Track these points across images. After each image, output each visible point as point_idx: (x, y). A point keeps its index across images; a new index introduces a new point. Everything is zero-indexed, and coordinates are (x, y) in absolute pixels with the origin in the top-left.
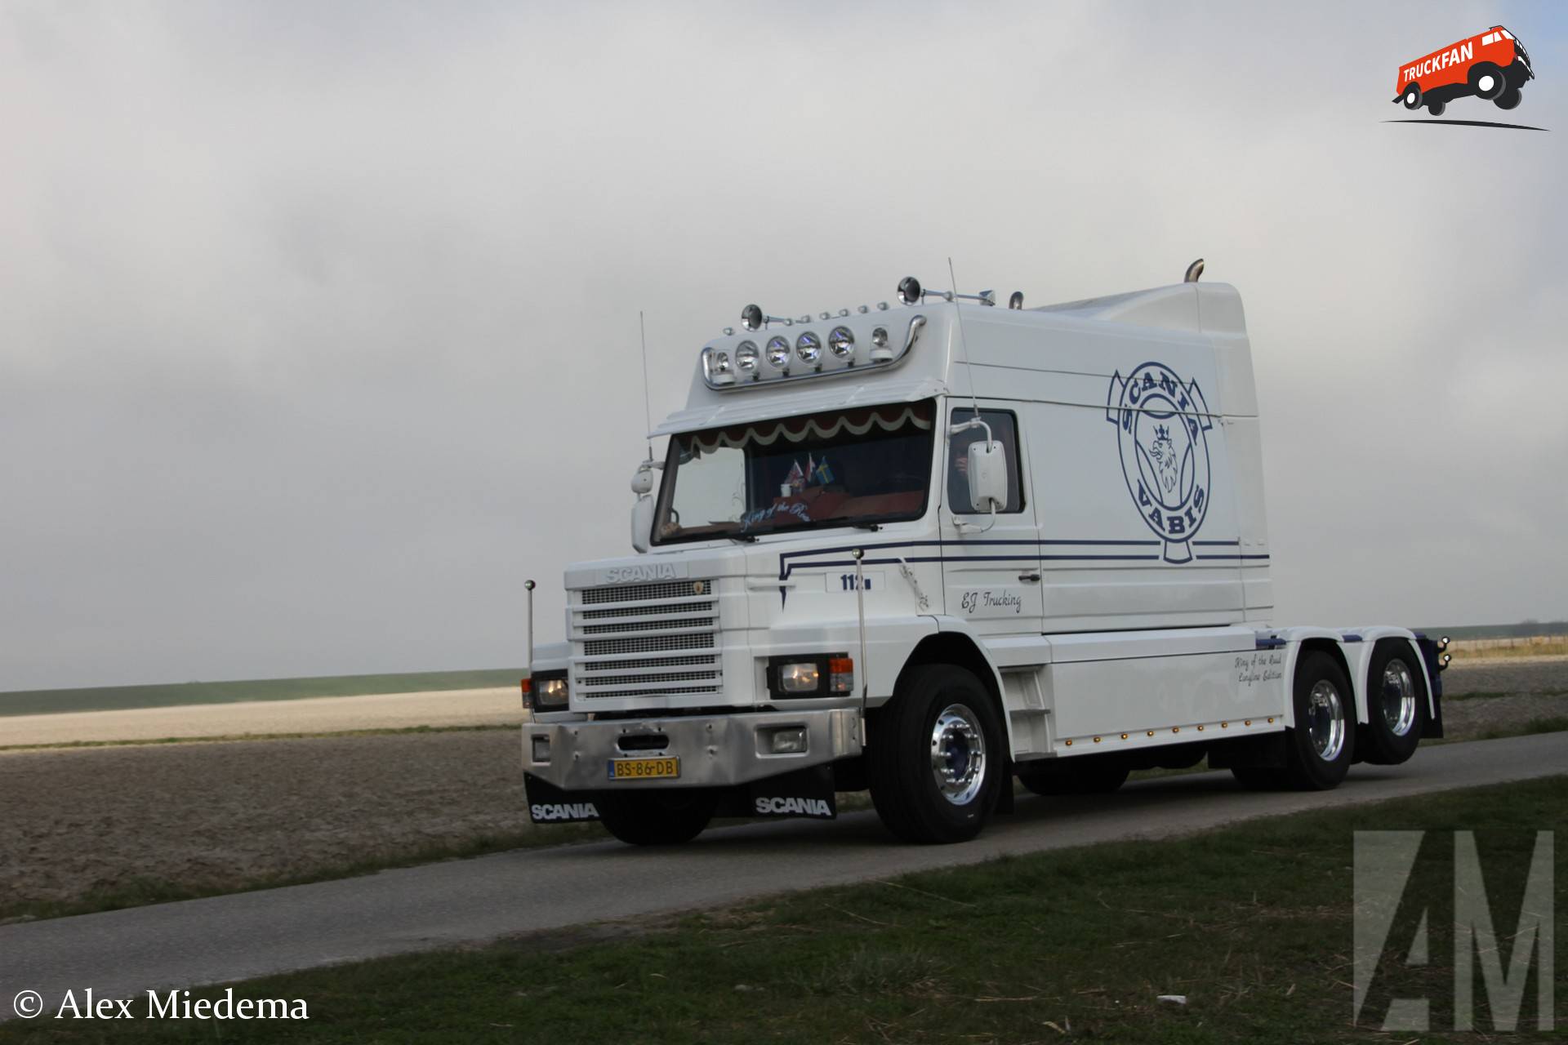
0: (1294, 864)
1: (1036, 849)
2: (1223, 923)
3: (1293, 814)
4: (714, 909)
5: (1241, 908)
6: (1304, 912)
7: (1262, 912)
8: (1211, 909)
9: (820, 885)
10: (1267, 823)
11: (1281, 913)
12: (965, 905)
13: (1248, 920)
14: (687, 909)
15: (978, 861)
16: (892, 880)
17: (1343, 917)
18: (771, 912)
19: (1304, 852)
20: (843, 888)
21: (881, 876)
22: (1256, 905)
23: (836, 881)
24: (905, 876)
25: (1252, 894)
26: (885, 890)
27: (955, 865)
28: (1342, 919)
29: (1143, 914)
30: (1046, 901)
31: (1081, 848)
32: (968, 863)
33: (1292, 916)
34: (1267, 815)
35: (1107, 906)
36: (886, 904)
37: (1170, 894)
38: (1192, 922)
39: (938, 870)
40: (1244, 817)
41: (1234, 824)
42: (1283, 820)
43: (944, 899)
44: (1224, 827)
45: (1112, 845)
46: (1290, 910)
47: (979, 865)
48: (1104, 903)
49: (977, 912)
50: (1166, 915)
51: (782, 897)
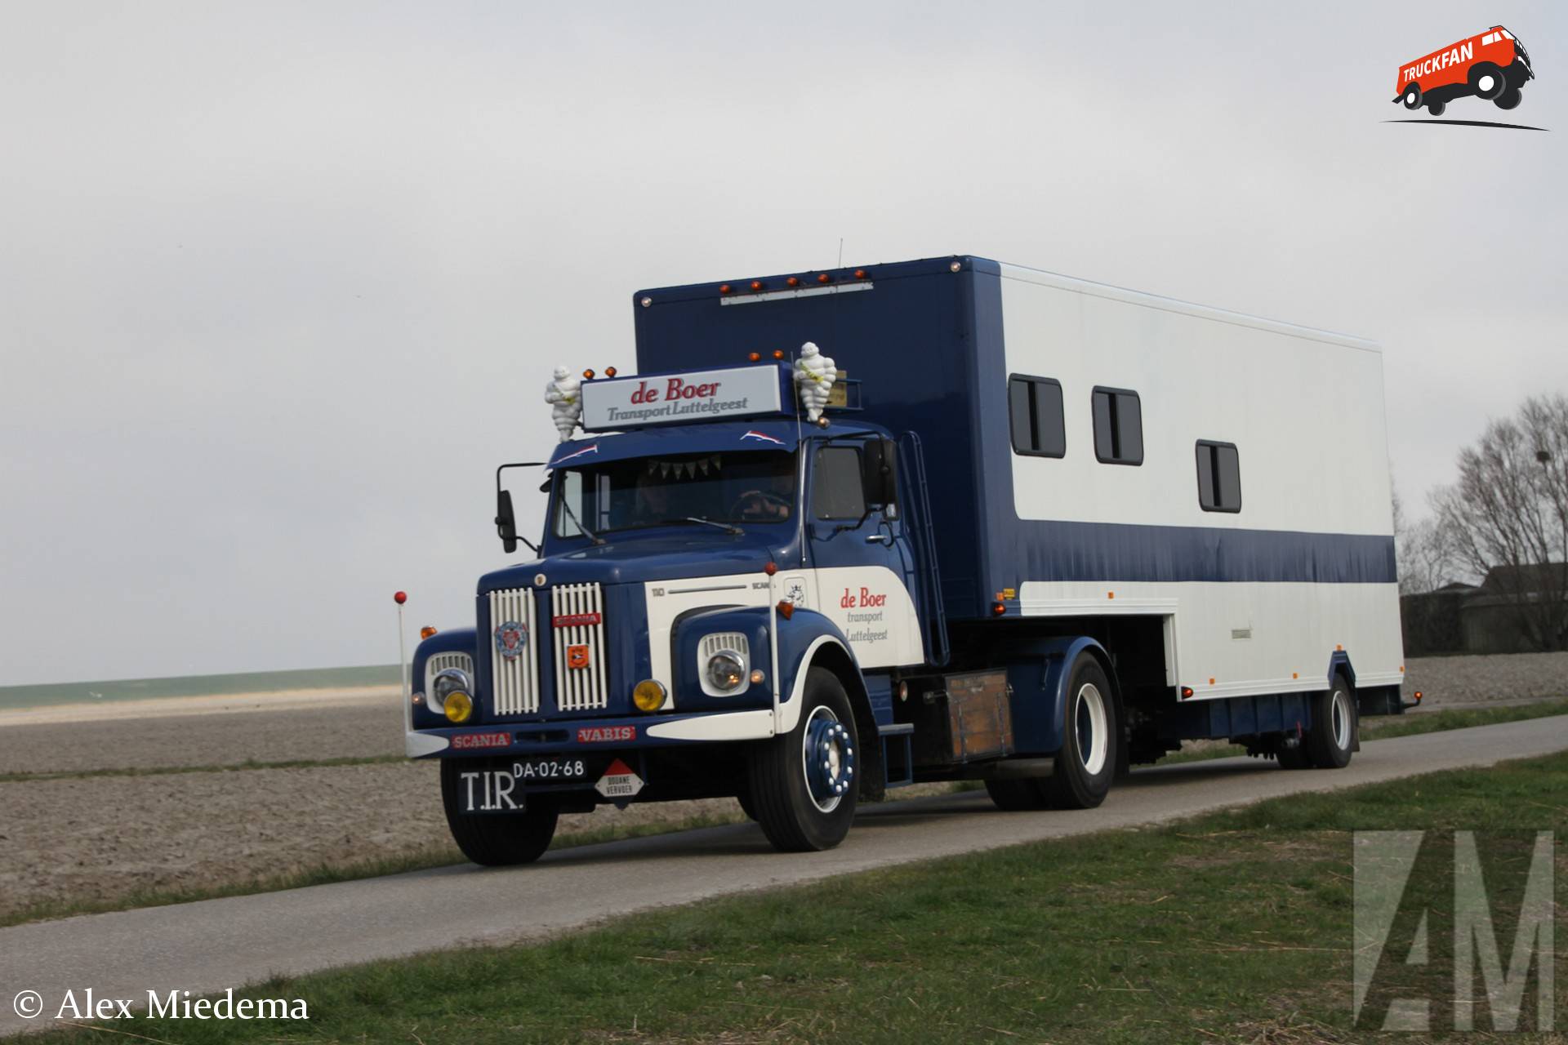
10: (657, 918)
34: (659, 906)
40: (627, 910)
41: (611, 918)
44: (599, 923)
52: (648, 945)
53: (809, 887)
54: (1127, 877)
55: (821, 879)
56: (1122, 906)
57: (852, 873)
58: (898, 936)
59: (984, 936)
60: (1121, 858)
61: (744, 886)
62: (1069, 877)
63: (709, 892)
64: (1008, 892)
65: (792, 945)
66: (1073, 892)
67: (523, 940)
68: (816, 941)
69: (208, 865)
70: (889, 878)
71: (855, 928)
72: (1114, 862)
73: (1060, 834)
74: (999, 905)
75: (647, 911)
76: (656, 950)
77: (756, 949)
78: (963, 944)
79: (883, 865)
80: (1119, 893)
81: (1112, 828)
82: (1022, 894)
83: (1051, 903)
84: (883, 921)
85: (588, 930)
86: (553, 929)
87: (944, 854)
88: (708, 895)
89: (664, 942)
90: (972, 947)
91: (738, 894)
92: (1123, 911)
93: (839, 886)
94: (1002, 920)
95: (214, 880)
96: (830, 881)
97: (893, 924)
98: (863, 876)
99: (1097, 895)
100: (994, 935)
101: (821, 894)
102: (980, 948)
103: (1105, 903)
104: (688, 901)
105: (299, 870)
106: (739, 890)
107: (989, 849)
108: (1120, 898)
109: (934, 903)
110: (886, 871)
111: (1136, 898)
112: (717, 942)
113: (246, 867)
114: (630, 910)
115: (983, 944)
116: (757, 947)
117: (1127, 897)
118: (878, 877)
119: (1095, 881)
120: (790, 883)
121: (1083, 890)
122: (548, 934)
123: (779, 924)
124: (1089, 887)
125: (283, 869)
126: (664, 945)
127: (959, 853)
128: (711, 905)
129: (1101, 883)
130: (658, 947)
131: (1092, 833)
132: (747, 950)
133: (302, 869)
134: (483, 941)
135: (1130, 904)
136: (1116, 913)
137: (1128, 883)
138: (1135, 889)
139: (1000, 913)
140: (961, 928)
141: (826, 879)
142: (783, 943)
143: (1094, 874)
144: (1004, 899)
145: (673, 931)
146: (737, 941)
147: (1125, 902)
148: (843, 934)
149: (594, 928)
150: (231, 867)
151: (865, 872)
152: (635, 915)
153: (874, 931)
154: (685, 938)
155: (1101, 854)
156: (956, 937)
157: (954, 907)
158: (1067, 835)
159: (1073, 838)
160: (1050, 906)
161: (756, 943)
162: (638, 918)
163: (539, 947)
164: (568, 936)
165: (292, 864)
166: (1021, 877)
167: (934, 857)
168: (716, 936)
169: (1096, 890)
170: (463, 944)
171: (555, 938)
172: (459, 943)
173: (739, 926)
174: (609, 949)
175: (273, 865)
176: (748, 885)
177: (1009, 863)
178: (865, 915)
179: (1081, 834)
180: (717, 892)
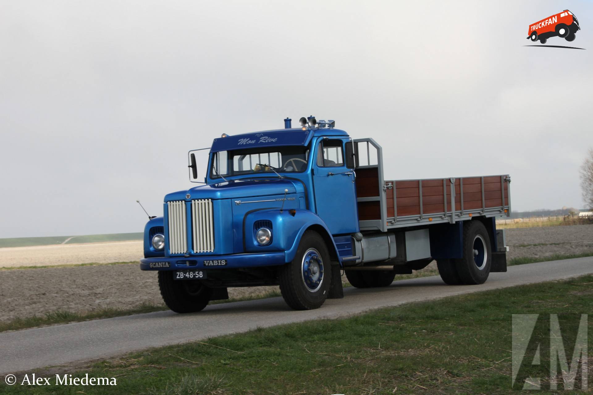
0: (399, 329)
1: (275, 324)
2: (364, 358)
3: (400, 305)
4: (112, 358)
5: (372, 351)
6: (403, 352)
7: (383, 353)
8: (358, 352)
9: (167, 344)
10: (387, 310)
11: (391, 353)
12: (239, 353)
13: (376, 357)
14: (98, 359)
15: (246, 331)
16: (203, 341)
17: (420, 354)
18: (141, 359)
19: (403, 324)
20: (178, 346)
21: (198, 339)
22: (380, 350)
23: (175, 342)
24: (209, 339)
25: (378, 344)
26: (200, 346)
27: (235, 333)
28: (420, 355)
29: (326, 355)
30: (279, 350)
31: (297, 324)
32: (241, 332)
33: (397, 355)
34: (387, 306)
35: (309, 352)
36: (199, 353)
37: (339, 345)
38: (349, 358)
39: (226, 336)
40: (376, 307)
41: (371, 310)
42: (395, 308)
43: (228, 350)
44: (366, 312)
45: (313, 321)
46: (396, 352)
47: (247, 332)
48: (307, 351)
49: (245, 356)
50: (336, 355)
51: (147, 351)
52: (383, 319)
53: (439, 300)
54: (553, 298)
55: (443, 298)
56: (552, 308)
57: (454, 296)
58: (470, 317)
59: (502, 318)
60: (551, 291)
61: (416, 300)
62: (532, 298)
63: (404, 302)
64: (510, 303)
65: (433, 320)
66: (533, 303)
67: (340, 317)
68: (442, 319)
69: (236, 290)
70: (467, 298)
71: (455, 315)
72: (548, 293)
73: (529, 283)
74: (507, 307)
75: (381, 308)
76: (386, 321)
77: (421, 321)
78: (494, 320)
79: (465, 293)
80: (550, 304)
81: (548, 281)
82: (515, 303)
83: (525, 307)
84: (465, 312)
85: (362, 314)
86: (350, 313)
87: (487, 289)
88: (404, 303)
89: (389, 318)
90: (497, 322)
91: (414, 303)
92: (552, 310)
93: (450, 300)
94: (508, 312)
95: (238, 295)
96: (446, 298)
97: (469, 313)
98: (458, 297)
99: (542, 304)
100: (505, 317)
101: (443, 303)
102: (500, 322)
103: (545, 307)
104: (397, 305)
105: (265, 292)
106: (414, 301)
107: (503, 288)
108: (551, 305)
109: (483, 306)
110: (466, 295)
111: (557, 305)
112: (407, 319)
113: (248, 291)
114: (377, 307)
115: (501, 321)
116: (421, 320)
117: (553, 305)
118: (463, 297)
119: (542, 299)
120: (432, 299)
121: (537, 302)
122: (349, 315)
123: (429, 313)
124: (539, 301)
125: (260, 292)
126: (389, 319)
127: (492, 289)
128: (404, 306)
129: (544, 300)
130: (387, 320)
131: (540, 283)
132: (417, 322)
133: (267, 292)
134: (327, 317)
135: (554, 308)
136: (550, 311)
137: (553, 300)
138: (556, 302)
139: (507, 310)
140: (493, 315)
141: (444, 298)
142: (430, 319)
143: (541, 297)
144: (509, 305)
145: (392, 315)
146: (414, 318)
147: (553, 307)
148: (451, 316)
149: (365, 313)
150: (243, 291)
151: (458, 295)
152: (379, 309)
153: (462, 316)
154: (396, 317)
155: (543, 290)
156: (491, 318)
157: (491, 308)
158: (531, 283)
159: (533, 284)
160: (525, 308)
161: (421, 319)
162: (380, 310)
163: (346, 319)
164: (356, 316)
165: (263, 290)
166: (515, 298)
167: (483, 290)
168: (407, 317)
169: (542, 302)
170: (320, 318)
171: (351, 316)
172: (319, 318)
173: (415, 313)
174: (370, 321)
175: (257, 291)
176: (417, 299)
177: (510, 293)
178: (459, 310)
179: (536, 283)
180: (407, 302)
